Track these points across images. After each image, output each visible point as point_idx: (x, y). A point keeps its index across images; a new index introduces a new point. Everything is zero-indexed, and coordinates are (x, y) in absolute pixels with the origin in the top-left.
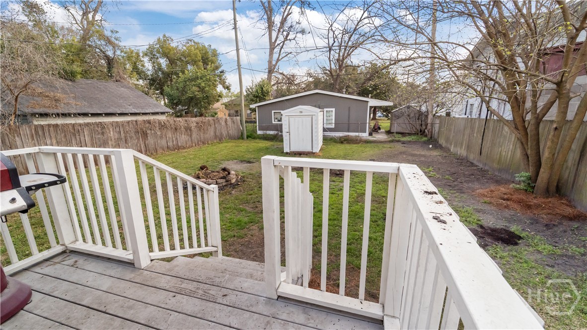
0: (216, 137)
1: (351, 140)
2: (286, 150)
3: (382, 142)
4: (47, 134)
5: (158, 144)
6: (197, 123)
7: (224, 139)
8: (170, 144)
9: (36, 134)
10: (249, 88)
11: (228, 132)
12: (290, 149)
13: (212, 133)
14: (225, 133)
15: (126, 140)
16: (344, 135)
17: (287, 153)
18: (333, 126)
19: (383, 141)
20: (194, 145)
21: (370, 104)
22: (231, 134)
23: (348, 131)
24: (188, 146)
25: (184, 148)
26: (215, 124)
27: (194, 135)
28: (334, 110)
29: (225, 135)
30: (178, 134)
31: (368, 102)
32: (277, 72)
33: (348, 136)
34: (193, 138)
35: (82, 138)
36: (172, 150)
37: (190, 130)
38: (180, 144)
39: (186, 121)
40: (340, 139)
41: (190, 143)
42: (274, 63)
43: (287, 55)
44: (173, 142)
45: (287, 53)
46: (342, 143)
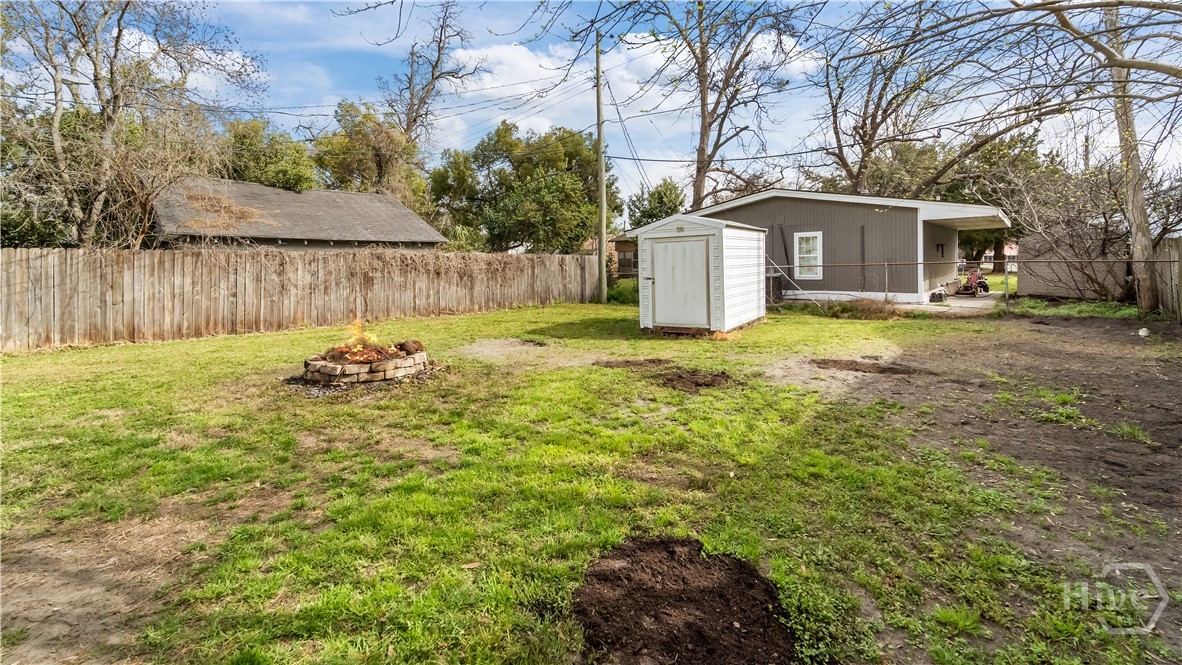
0: (532, 294)
1: (863, 311)
2: (646, 322)
3: (963, 317)
4: (178, 268)
5: (393, 301)
6: (489, 264)
7: (553, 301)
8: (421, 302)
9: (159, 267)
10: (634, 199)
11: (565, 286)
12: (654, 321)
13: (524, 286)
14: (556, 288)
15: (326, 288)
16: (849, 298)
17: (646, 330)
18: (818, 275)
19: (966, 314)
20: (476, 307)
21: (922, 216)
22: (573, 290)
23: (863, 289)
24: (461, 308)
25: (452, 312)
26: (533, 268)
27: (480, 288)
28: (819, 234)
29: (556, 293)
30: (442, 283)
31: (916, 210)
32: (718, 170)
33: (863, 300)
34: (475, 294)
35: (240, 280)
36: (424, 315)
37: (471, 276)
38: (443, 304)
39: (463, 258)
40: (830, 308)
41: (468, 302)
42: (709, 151)
43: (737, 134)
44: (428, 296)
45: (738, 130)
46: (835, 316)
